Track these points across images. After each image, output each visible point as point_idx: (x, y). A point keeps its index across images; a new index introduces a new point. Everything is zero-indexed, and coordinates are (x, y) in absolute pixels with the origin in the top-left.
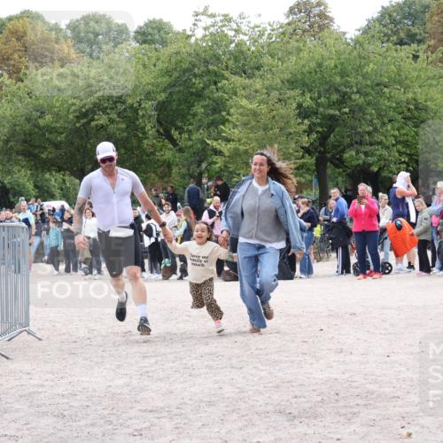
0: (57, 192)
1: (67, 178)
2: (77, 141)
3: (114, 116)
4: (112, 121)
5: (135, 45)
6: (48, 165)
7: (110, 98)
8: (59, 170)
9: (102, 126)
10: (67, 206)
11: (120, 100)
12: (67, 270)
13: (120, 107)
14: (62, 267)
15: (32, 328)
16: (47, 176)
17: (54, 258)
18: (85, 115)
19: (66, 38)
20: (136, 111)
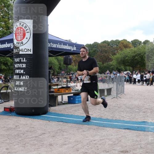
0: (128, 70)
1: (130, 68)
2: (132, 61)
3: (139, 57)
4: (138, 58)
5: (143, 44)
6: (127, 66)
7: (138, 54)
8: (129, 66)
9: (136, 59)
10: (130, 72)
11: (140, 54)
12: (130, 83)
13: (140, 55)
14: (129, 83)
15: (124, 93)
16: (127, 67)
17: (127, 81)
18: (134, 57)
19: (131, 43)
20: (143, 56)
